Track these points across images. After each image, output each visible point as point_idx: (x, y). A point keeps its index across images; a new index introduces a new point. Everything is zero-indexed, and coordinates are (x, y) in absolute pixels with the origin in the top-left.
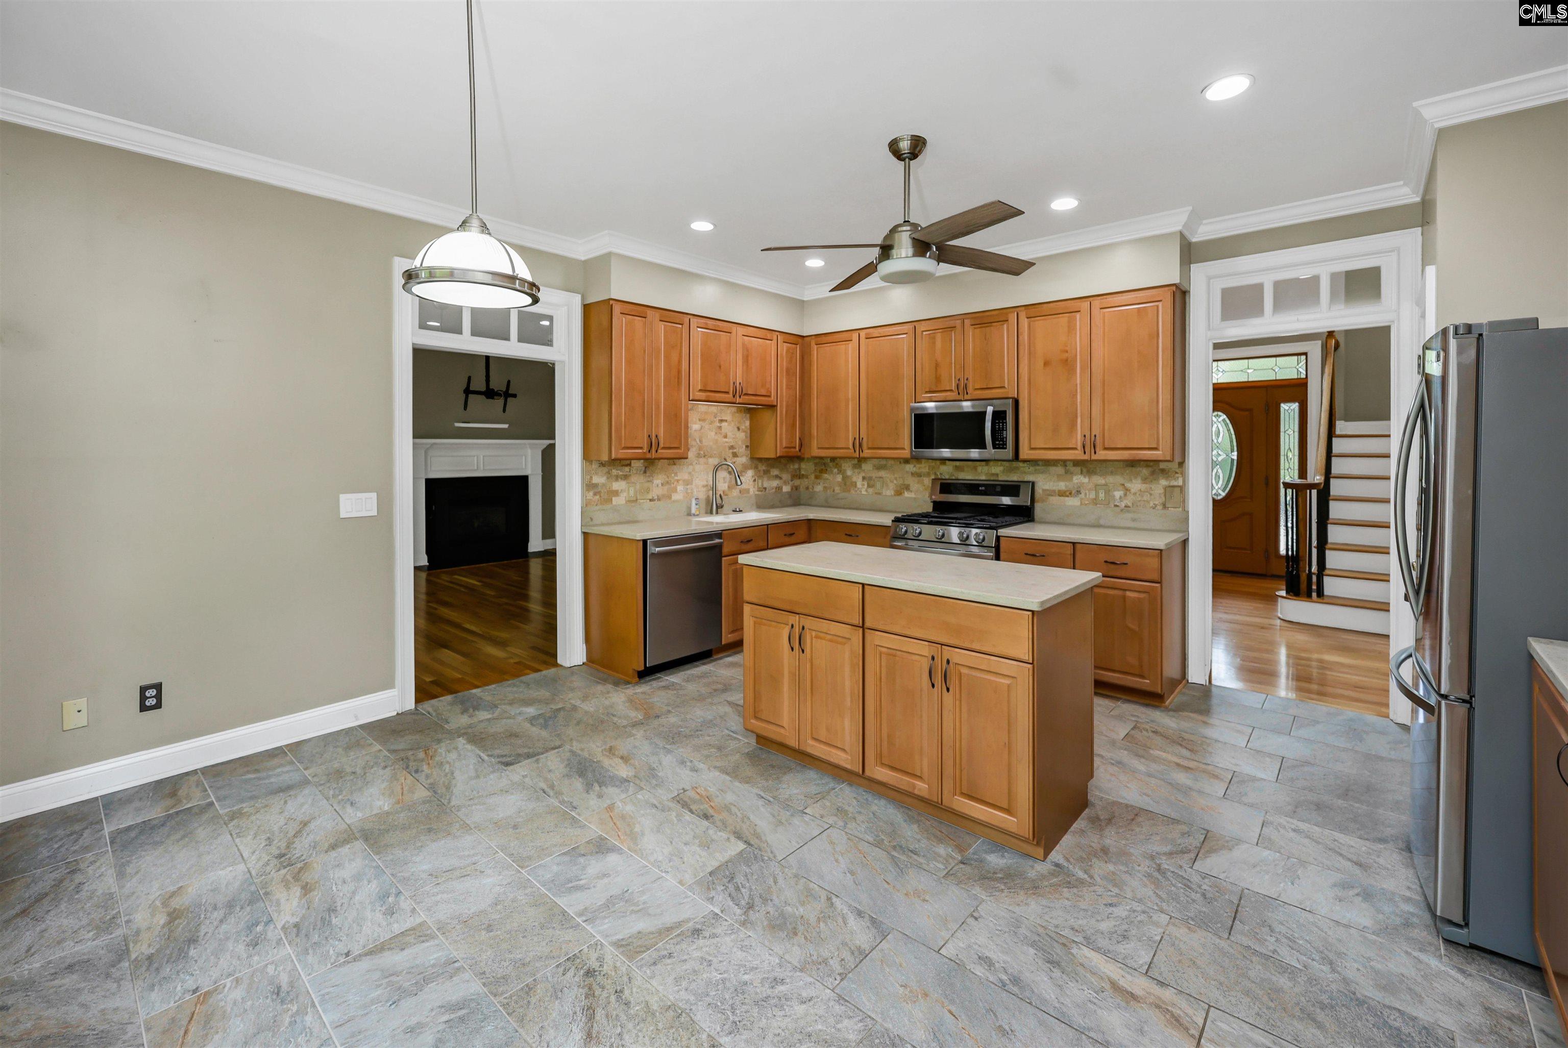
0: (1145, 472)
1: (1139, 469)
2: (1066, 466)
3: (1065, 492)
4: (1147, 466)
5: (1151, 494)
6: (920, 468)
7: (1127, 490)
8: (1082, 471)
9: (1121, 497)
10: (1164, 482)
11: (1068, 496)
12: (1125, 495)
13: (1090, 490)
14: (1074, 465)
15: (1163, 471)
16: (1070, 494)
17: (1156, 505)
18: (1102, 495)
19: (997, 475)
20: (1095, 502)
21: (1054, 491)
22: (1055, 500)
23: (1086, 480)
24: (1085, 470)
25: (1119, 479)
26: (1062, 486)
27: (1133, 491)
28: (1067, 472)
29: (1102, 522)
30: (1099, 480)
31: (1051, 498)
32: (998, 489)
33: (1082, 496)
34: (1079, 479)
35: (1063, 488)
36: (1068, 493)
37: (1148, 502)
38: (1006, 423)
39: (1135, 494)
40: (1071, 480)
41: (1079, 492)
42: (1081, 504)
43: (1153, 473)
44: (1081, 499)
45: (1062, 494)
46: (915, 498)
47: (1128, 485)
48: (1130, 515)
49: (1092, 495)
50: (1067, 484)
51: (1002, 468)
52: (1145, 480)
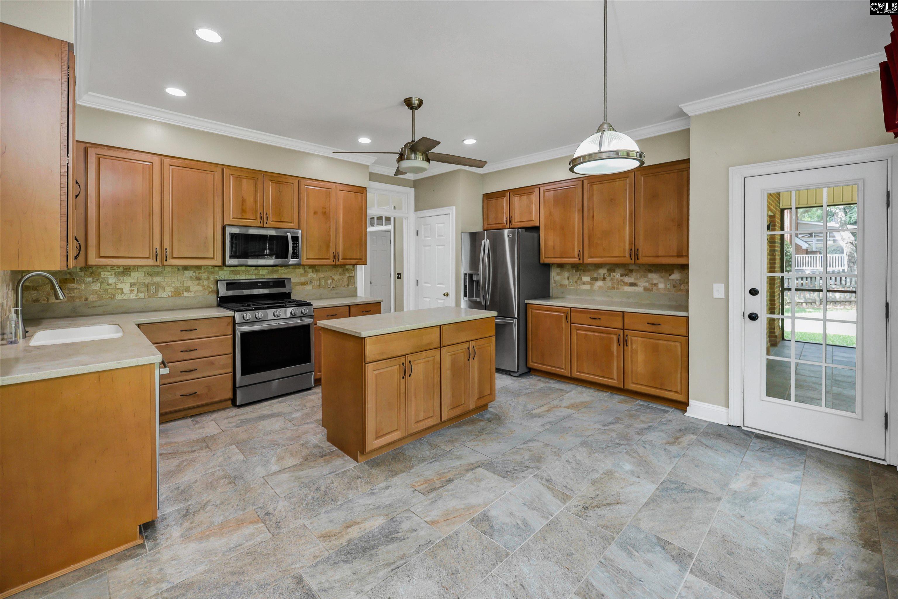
0: (340, 270)
1: (338, 269)
2: (305, 268)
3: (304, 283)
4: (341, 267)
5: (343, 281)
6: (199, 273)
7: (333, 279)
8: (313, 271)
9: (330, 283)
10: (347, 275)
11: (306, 285)
12: (333, 282)
13: (317, 280)
14: (309, 268)
15: (347, 270)
16: (307, 283)
17: (345, 285)
18: (323, 283)
19: (264, 275)
20: (319, 286)
21: (299, 283)
22: (299, 288)
23: (315, 276)
24: (314, 271)
25: (330, 274)
26: (303, 279)
27: (335, 280)
28: (305, 271)
29: (322, 297)
30: (321, 275)
31: (297, 287)
32: (271, 284)
33: (313, 284)
34: (312, 275)
35: (304, 281)
36: (306, 283)
37: (342, 284)
38: (298, 244)
39: (336, 281)
40: (307, 276)
41: (311, 282)
42: (313, 288)
43: (343, 271)
44: (313, 286)
45: (303, 284)
46: (194, 296)
47: (334, 277)
48: (335, 292)
49: (318, 283)
50: (305, 278)
51: (267, 271)
52: (340, 274)
